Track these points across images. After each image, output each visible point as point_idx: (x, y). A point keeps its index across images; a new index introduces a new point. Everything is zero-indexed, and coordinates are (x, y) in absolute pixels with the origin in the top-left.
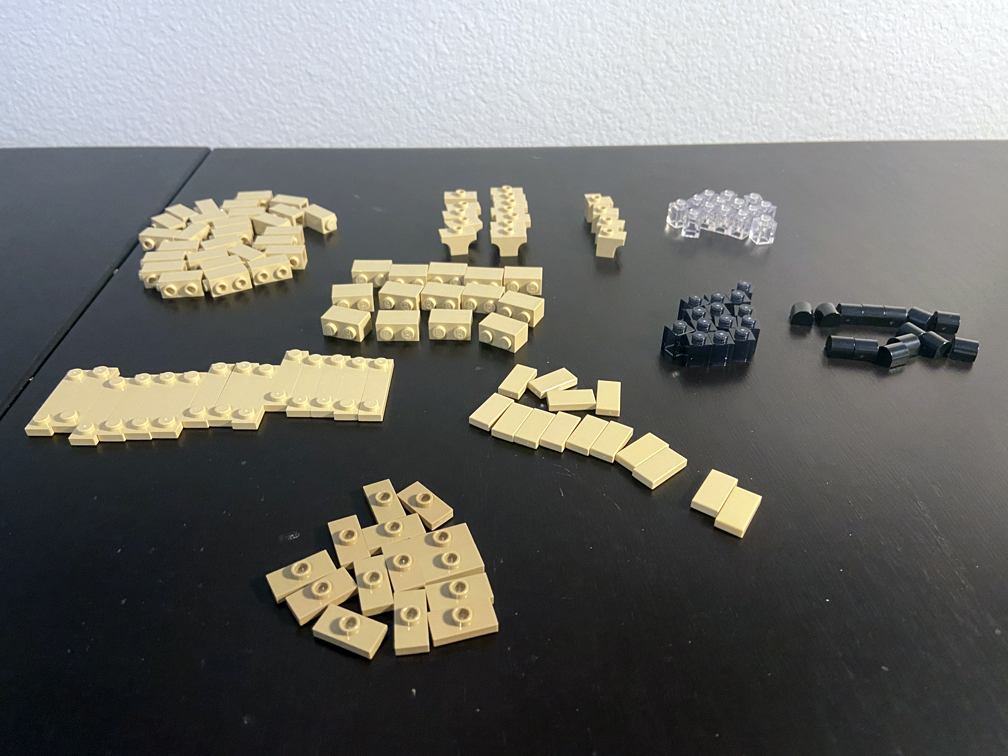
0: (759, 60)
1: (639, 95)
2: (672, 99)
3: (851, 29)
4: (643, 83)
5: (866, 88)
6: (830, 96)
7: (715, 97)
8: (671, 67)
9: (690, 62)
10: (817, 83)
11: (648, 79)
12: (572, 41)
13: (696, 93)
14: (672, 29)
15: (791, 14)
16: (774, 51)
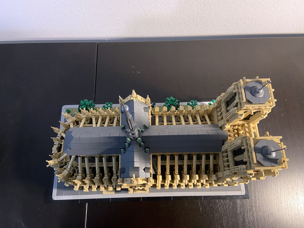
12: (180, 13)
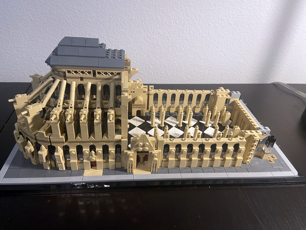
0: (178, 63)
1: (149, 70)
2: (157, 71)
3: (199, 56)
4: (149, 67)
5: (204, 70)
6: (195, 71)
7: (167, 71)
8: (156, 64)
9: (161, 63)
10: (192, 68)
11: (151, 66)
13: (163, 70)
14: (156, 55)
15: (185, 53)
16: (181, 61)
